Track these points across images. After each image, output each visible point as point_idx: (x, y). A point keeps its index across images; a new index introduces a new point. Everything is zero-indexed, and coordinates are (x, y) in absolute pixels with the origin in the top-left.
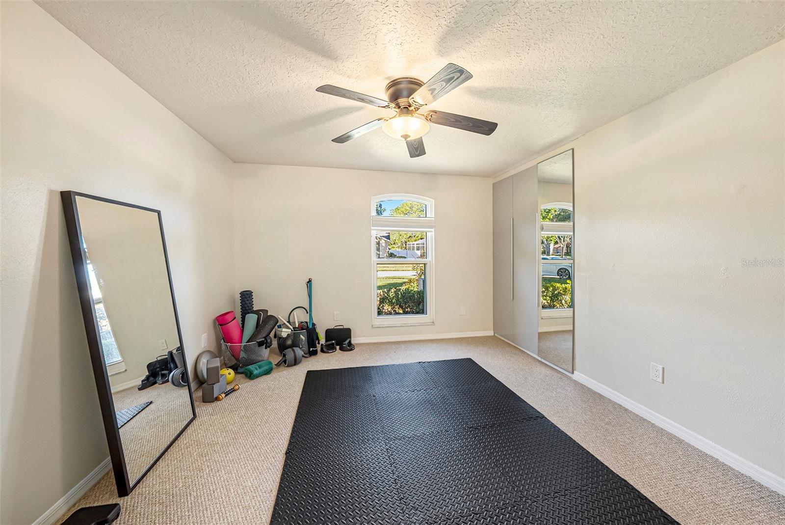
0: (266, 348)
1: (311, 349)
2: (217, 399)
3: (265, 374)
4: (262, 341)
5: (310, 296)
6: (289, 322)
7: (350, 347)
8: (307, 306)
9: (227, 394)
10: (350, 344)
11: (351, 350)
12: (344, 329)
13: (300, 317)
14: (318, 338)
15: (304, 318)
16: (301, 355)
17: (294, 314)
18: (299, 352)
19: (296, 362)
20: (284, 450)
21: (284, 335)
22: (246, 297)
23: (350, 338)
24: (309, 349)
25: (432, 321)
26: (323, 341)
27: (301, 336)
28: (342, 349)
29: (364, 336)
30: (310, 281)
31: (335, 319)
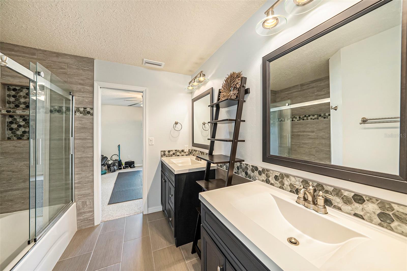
0: (104, 166)
3: (104, 174)
5: (119, 151)
6: (111, 160)
7: (134, 167)
8: (118, 154)
10: (134, 166)
11: (134, 168)
12: (132, 161)
14: (122, 165)
15: (117, 158)
16: (116, 169)
17: (113, 157)
18: (115, 167)
19: (114, 171)
20: (114, 183)
21: (110, 163)
23: (134, 164)
24: (119, 167)
26: (124, 165)
27: (116, 164)
28: (130, 168)
30: (119, 145)
31: (129, 159)
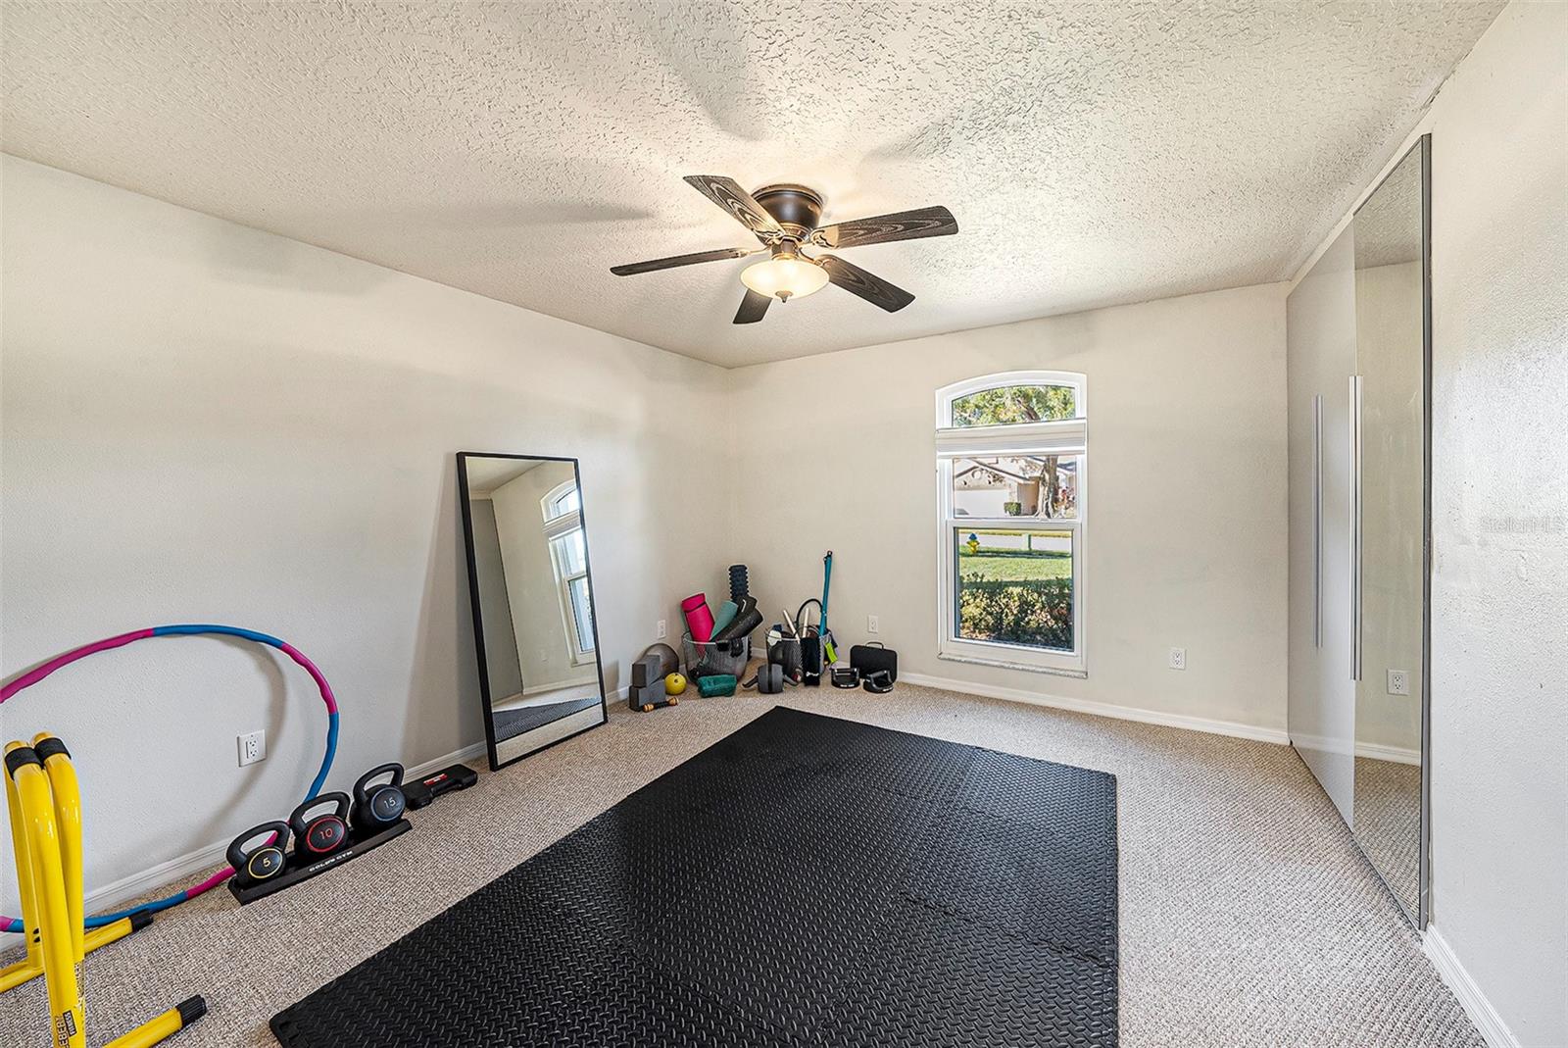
0: (733, 656)
1: (808, 674)
2: (642, 709)
3: (723, 695)
4: (725, 644)
5: (827, 579)
8: (821, 600)
9: (657, 706)
12: (883, 650)
13: (812, 616)
15: (816, 619)
16: (781, 680)
18: (778, 673)
19: (771, 688)
21: (772, 642)
22: (738, 574)
23: (894, 668)
24: (804, 673)
25: (1084, 670)
28: (867, 686)
29: (921, 672)
30: (829, 556)
31: (871, 630)
